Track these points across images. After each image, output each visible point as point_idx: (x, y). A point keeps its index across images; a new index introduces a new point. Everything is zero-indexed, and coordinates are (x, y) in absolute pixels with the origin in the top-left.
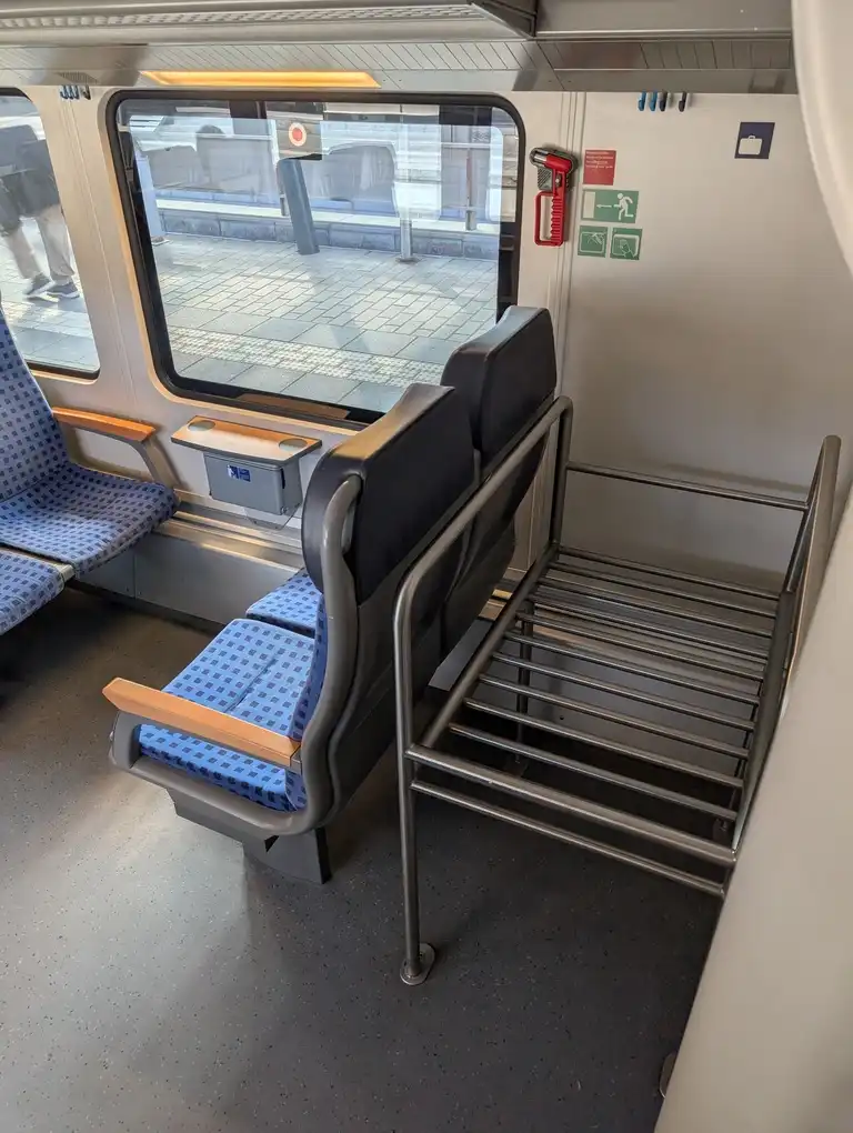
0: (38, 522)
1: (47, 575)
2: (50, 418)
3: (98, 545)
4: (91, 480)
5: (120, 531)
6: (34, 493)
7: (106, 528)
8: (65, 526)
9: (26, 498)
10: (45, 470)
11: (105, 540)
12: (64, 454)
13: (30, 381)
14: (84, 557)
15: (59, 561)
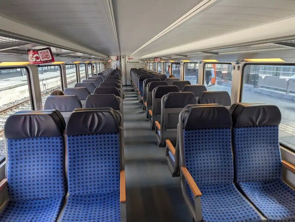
0: (261, 194)
1: (257, 218)
2: (280, 163)
3: (280, 216)
4: (286, 189)
5: (291, 215)
6: (264, 184)
7: (286, 211)
8: (270, 201)
9: (261, 184)
10: (271, 178)
11: (283, 216)
12: (279, 176)
13: (278, 149)
14: (273, 219)
15: (263, 215)
